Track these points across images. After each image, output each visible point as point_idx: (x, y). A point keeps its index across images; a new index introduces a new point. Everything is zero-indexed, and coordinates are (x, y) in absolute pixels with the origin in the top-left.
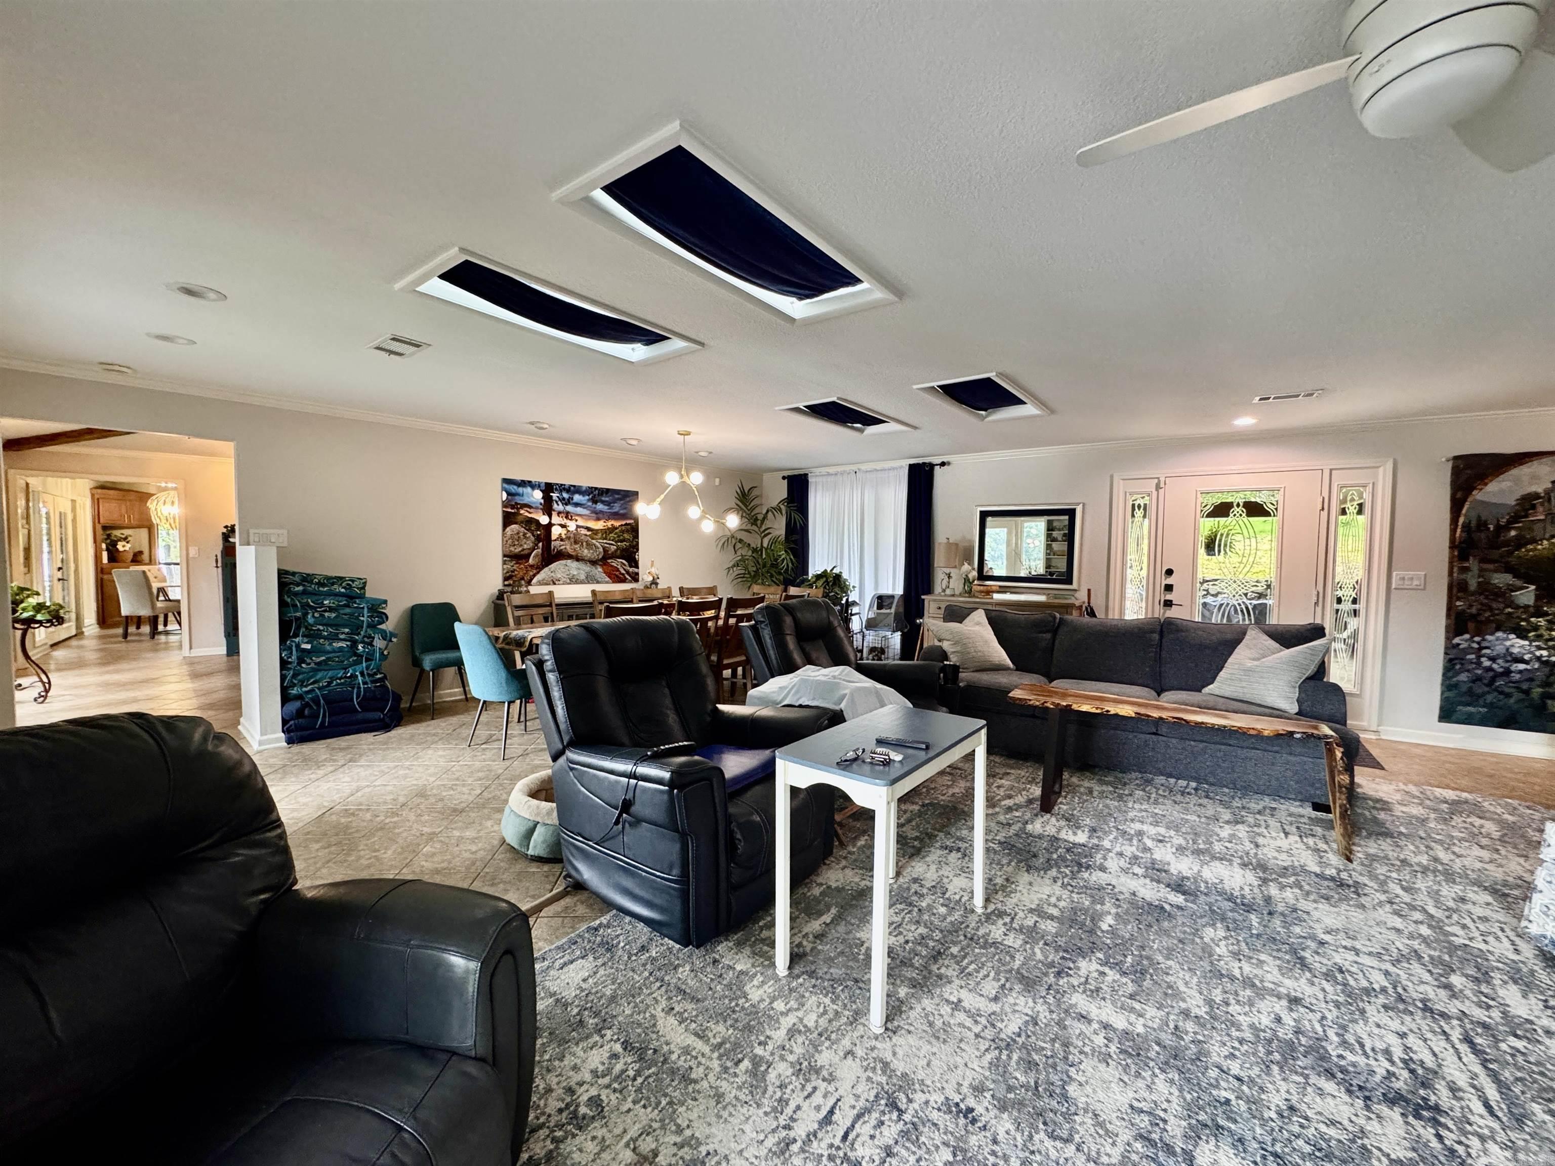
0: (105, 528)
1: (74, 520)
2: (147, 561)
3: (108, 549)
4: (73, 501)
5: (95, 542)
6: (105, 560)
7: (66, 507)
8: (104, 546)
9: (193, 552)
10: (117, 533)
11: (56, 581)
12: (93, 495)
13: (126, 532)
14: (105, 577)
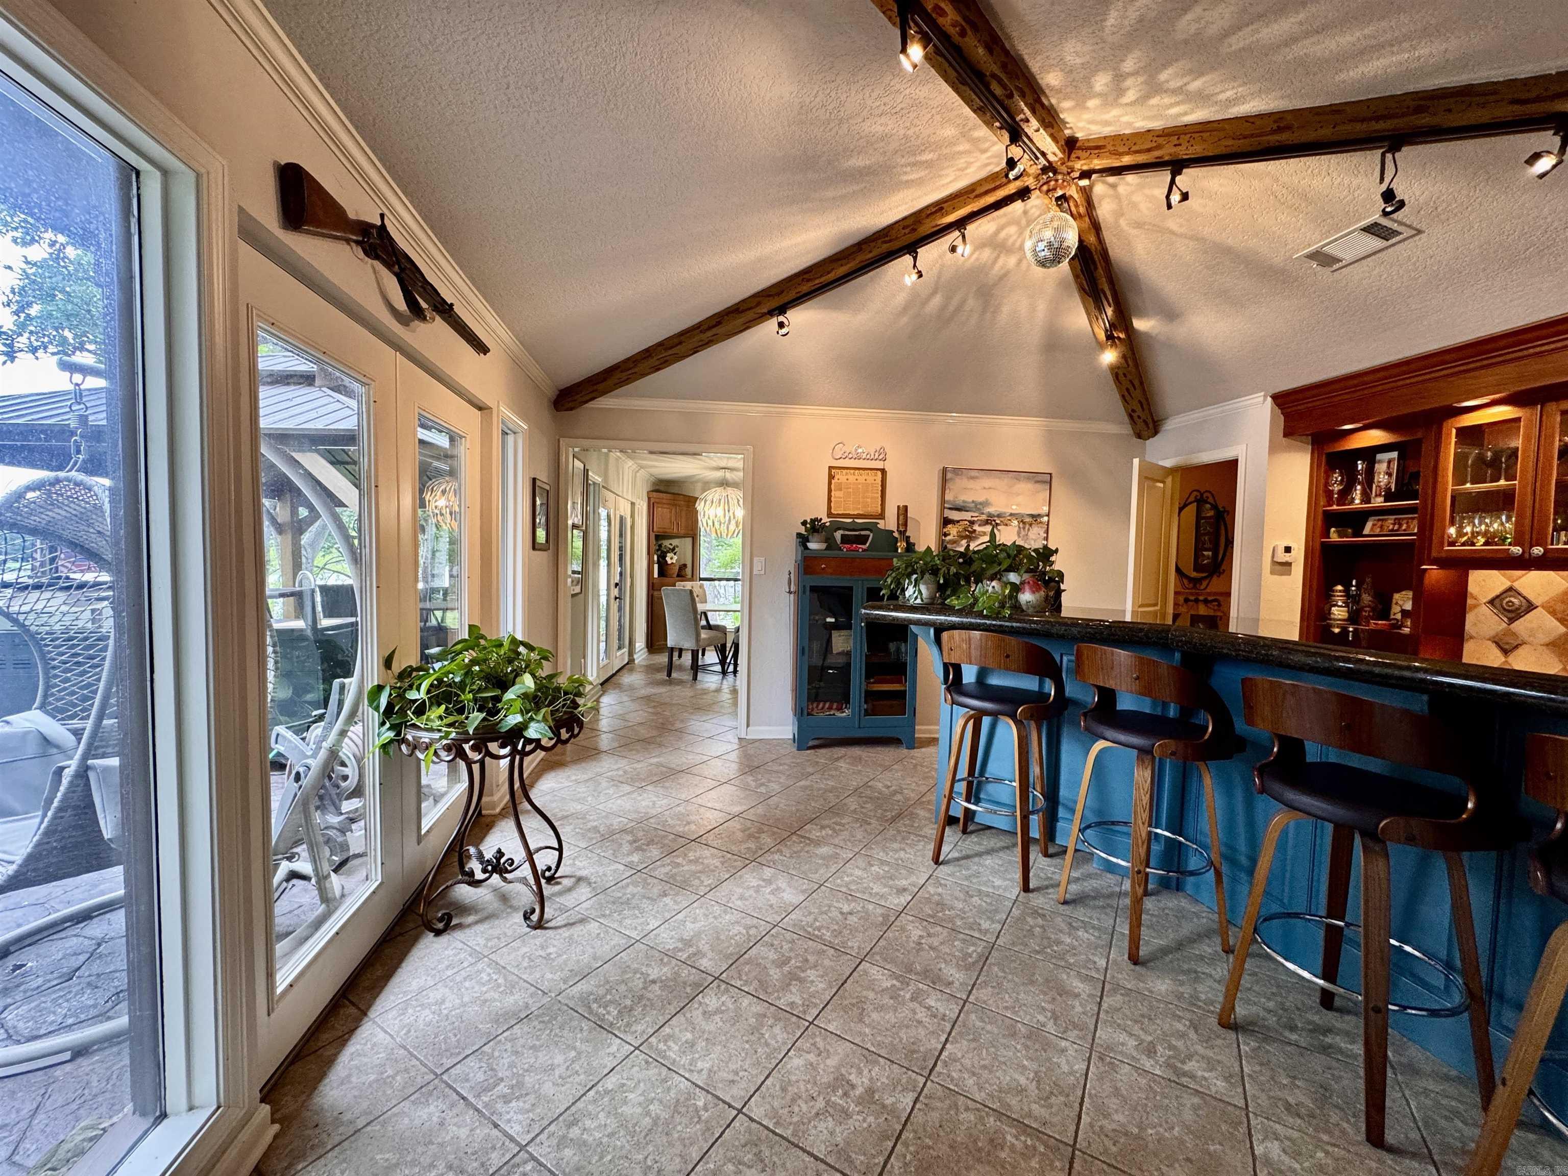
0: (658, 538)
1: (632, 527)
2: (689, 576)
3: (659, 562)
4: (633, 504)
5: (649, 553)
6: (656, 575)
7: (624, 509)
8: (656, 558)
9: (758, 567)
10: (666, 543)
11: (612, 600)
12: (649, 499)
13: (675, 542)
14: (656, 593)
